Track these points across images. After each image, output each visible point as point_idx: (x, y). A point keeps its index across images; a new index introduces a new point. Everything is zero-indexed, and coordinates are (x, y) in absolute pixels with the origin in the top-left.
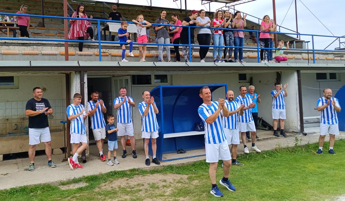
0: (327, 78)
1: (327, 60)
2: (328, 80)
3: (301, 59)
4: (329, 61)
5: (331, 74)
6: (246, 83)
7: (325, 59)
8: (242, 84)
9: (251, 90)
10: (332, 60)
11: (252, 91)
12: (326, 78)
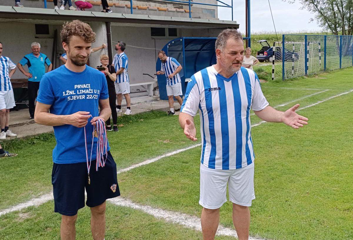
0: (166, 35)
1: (159, 10)
2: (167, 37)
3: (124, 7)
4: (162, 12)
5: (170, 29)
6: (49, 38)
7: (157, 9)
8: (40, 39)
9: (35, 49)
10: (166, 11)
11: (37, 50)
12: (164, 35)
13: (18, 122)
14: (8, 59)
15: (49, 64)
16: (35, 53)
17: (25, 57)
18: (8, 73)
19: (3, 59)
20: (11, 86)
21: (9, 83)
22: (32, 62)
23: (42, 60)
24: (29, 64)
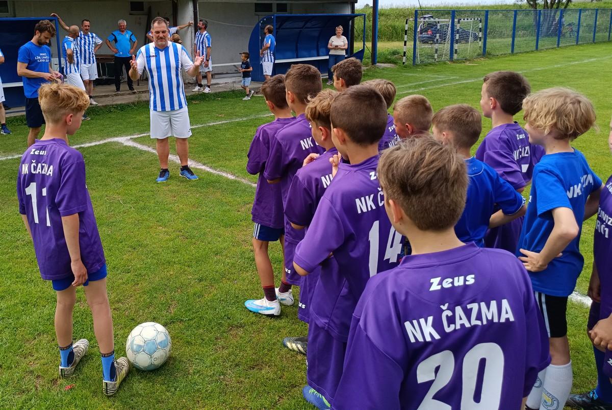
6: (142, 15)
8: (134, 16)
9: (121, 26)
11: (123, 27)
12: (271, 10)
13: (104, 94)
14: (94, 35)
15: (134, 41)
16: (122, 30)
17: (112, 34)
18: (93, 48)
19: (90, 35)
20: (95, 60)
21: (93, 57)
22: (118, 38)
23: (128, 36)
24: (116, 40)
